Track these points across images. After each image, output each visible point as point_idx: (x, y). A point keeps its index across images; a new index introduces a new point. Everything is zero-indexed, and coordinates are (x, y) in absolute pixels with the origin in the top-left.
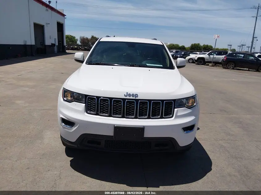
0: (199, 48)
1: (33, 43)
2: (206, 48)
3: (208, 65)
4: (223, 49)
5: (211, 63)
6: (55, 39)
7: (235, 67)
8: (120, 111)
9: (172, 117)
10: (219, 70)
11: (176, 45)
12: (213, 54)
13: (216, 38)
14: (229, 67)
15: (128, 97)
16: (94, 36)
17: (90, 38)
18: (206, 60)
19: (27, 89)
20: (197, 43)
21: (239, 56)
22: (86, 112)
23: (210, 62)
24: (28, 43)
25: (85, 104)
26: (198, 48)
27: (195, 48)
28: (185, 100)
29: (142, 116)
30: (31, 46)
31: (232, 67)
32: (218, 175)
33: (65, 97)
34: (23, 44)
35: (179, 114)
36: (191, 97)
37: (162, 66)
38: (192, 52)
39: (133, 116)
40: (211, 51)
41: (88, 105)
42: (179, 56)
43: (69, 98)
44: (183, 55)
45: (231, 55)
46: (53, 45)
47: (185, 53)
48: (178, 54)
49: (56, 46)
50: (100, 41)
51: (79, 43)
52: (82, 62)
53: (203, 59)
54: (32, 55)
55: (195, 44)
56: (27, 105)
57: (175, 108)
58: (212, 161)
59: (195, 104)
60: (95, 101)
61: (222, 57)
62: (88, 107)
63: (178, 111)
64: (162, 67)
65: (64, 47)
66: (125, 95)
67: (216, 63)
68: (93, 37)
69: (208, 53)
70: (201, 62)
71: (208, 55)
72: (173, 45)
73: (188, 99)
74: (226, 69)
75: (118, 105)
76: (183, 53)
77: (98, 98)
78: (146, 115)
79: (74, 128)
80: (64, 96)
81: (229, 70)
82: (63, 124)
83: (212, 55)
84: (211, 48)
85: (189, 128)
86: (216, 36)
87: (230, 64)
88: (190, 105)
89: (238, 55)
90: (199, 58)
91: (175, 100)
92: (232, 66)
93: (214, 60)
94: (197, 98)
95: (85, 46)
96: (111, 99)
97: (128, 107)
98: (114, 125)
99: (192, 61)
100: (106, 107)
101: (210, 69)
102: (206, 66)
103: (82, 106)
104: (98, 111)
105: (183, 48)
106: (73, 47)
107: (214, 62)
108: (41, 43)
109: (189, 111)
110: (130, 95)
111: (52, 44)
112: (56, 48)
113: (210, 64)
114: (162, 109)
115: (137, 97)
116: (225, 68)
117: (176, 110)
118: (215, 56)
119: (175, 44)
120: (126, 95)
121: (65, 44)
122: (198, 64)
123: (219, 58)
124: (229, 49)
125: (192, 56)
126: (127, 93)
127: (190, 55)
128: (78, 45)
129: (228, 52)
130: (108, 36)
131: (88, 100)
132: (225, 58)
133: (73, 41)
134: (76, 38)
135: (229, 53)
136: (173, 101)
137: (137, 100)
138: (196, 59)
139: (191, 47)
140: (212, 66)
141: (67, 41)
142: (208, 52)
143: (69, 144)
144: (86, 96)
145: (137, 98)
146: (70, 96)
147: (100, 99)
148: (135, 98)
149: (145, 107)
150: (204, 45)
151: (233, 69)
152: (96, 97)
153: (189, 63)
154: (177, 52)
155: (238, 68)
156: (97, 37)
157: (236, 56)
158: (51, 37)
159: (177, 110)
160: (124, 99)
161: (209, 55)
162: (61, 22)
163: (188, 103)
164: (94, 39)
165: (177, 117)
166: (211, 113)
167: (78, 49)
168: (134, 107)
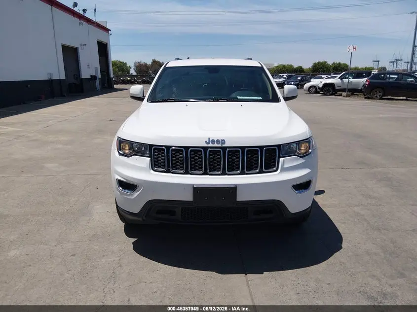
0: (327, 68)
1: (63, 77)
2: (338, 69)
3: (341, 95)
4: (366, 68)
5: (345, 92)
6: (96, 68)
7: (384, 95)
8: (200, 165)
9: (276, 170)
10: (358, 103)
11: (288, 65)
12: (347, 76)
13: (351, 50)
14: (374, 97)
15: (211, 145)
16: (156, 60)
17: (151, 63)
18: (337, 88)
19: (60, 146)
20: (322, 61)
21: (390, 78)
22: (152, 169)
23: (344, 90)
24: (55, 77)
25: (150, 158)
26: (325, 69)
27: (320, 69)
28: (295, 145)
29: (233, 170)
30: (60, 80)
31: (380, 96)
32: (350, 253)
33: (120, 150)
34: (47, 79)
35: (286, 166)
36: (303, 140)
37: (261, 98)
38: (314, 76)
39: (219, 171)
40: (344, 73)
41: (154, 158)
42: (293, 83)
43: (127, 151)
44: (301, 81)
45: (376, 76)
46: (93, 78)
47: (302, 78)
48: (292, 80)
49: (98, 79)
50: (167, 66)
51: (133, 72)
52: (141, 99)
53: (332, 85)
54: (62, 95)
55: (319, 63)
56: (63, 169)
57: (280, 157)
58: (342, 234)
59: (310, 151)
60: (164, 153)
61: (363, 81)
62: (155, 162)
63: (285, 162)
64: (260, 100)
65: (110, 79)
66: (206, 142)
67: (353, 92)
68: (154, 62)
69: (339, 76)
70: (328, 91)
71: (339, 78)
72: (284, 66)
73: (299, 143)
74: (370, 100)
75: (197, 156)
76: (299, 78)
77: (168, 147)
78: (238, 169)
79: (136, 194)
80: (120, 148)
81: (375, 100)
82: (121, 188)
83: (346, 78)
84: (345, 68)
85: (302, 186)
86: (351, 48)
87: (376, 92)
88: (303, 151)
89: (388, 76)
90: (325, 85)
91: (280, 145)
92: (380, 94)
93: (350, 87)
94: (313, 142)
95: (143, 76)
96: (187, 148)
97: (211, 158)
98: (193, 185)
99: (315, 90)
100: (180, 161)
101: (343, 102)
102: (336, 97)
103: (145, 161)
104: (168, 166)
105: (300, 70)
106: (123, 80)
107: (349, 90)
108: (74, 75)
109: (301, 161)
110: (213, 141)
111: (91, 76)
112: (98, 82)
113: (344, 94)
114: (262, 159)
115: (224, 143)
116: (369, 98)
117: (281, 160)
118: (352, 80)
119: (286, 64)
120: (208, 142)
121: (112, 76)
122: (324, 94)
123: (358, 83)
124: (376, 67)
125: (314, 82)
126: (209, 139)
127: (312, 80)
128: (132, 76)
129: (372, 72)
130: (178, 59)
131: (154, 152)
132: (367, 83)
133: (123, 71)
134: (128, 65)
135: (373, 74)
136: (276, 148)
137: (224, 149)
138: (321, 86)
139: (313, 68)
140: (348, 96)
141: (113, 70)
142: (340, 74)
143: (130, 217)
144: (151, 146)
145: (223, 146)
146: (128, 148)
147: (171, 149)
148: (221, 145)
149: (237, 158)
150: (334, 63)
151: (381, 99)
152: (165, 146)
153: (310, 93)
154: (289, 77)
155: (389, 97)
156: (161, 62)
157: (385, 77)
158: (89, 66)
159: (284, 160)
160: (205, 148)
161: (342, 79)
162: (104, 41)
163: (300, 149)
164: (156, 64)
165: (284, 170)
166: (343, 167)
167: (132, 82)
168: (220, 158)
